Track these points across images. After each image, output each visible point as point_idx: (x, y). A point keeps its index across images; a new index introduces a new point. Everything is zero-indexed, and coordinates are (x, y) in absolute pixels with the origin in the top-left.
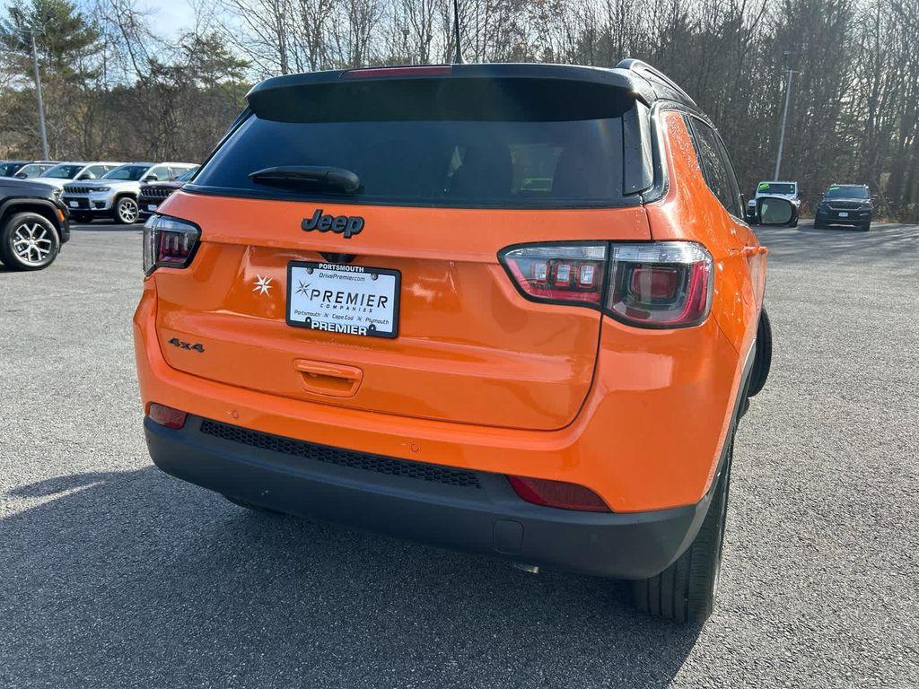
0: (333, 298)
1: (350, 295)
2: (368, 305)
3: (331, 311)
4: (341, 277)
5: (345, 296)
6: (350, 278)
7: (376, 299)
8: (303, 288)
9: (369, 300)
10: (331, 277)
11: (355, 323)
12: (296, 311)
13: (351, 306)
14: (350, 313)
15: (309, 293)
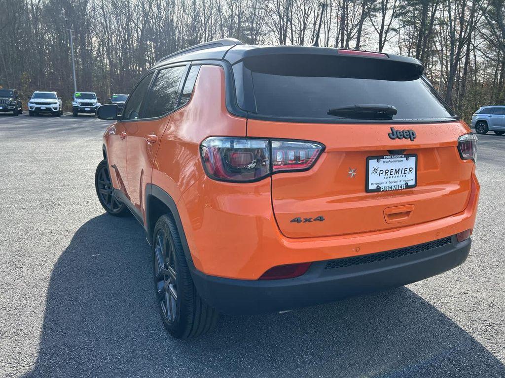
0: (389, 173)
1: (396, 170)
2: (404, 173)
3: (389, 180)
4: (392, 162)
5: (394, 171)
6: (396, 161)
7: (408, 170)
8: (375, 171)
9: (405, 171)
10: (388, 162)
11: (398, 183)
12: (372, 184)
13: (396, 175)
14: (396, 179)
15: (378, 172)
